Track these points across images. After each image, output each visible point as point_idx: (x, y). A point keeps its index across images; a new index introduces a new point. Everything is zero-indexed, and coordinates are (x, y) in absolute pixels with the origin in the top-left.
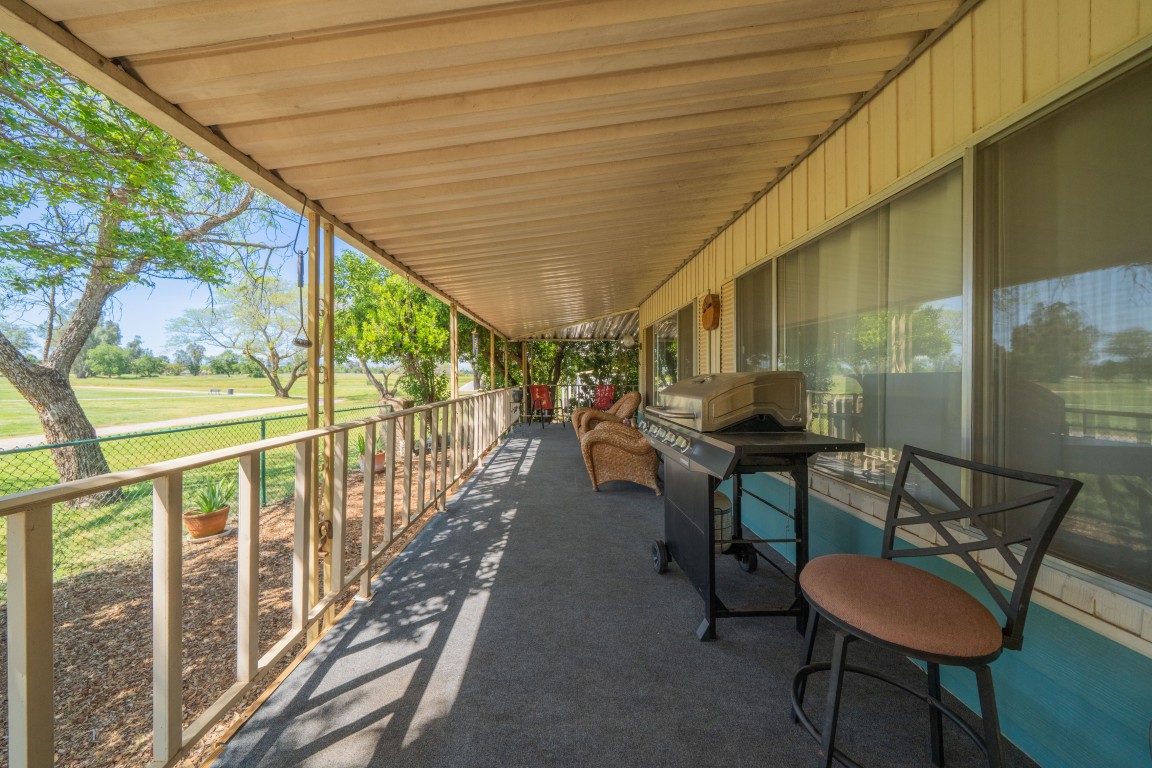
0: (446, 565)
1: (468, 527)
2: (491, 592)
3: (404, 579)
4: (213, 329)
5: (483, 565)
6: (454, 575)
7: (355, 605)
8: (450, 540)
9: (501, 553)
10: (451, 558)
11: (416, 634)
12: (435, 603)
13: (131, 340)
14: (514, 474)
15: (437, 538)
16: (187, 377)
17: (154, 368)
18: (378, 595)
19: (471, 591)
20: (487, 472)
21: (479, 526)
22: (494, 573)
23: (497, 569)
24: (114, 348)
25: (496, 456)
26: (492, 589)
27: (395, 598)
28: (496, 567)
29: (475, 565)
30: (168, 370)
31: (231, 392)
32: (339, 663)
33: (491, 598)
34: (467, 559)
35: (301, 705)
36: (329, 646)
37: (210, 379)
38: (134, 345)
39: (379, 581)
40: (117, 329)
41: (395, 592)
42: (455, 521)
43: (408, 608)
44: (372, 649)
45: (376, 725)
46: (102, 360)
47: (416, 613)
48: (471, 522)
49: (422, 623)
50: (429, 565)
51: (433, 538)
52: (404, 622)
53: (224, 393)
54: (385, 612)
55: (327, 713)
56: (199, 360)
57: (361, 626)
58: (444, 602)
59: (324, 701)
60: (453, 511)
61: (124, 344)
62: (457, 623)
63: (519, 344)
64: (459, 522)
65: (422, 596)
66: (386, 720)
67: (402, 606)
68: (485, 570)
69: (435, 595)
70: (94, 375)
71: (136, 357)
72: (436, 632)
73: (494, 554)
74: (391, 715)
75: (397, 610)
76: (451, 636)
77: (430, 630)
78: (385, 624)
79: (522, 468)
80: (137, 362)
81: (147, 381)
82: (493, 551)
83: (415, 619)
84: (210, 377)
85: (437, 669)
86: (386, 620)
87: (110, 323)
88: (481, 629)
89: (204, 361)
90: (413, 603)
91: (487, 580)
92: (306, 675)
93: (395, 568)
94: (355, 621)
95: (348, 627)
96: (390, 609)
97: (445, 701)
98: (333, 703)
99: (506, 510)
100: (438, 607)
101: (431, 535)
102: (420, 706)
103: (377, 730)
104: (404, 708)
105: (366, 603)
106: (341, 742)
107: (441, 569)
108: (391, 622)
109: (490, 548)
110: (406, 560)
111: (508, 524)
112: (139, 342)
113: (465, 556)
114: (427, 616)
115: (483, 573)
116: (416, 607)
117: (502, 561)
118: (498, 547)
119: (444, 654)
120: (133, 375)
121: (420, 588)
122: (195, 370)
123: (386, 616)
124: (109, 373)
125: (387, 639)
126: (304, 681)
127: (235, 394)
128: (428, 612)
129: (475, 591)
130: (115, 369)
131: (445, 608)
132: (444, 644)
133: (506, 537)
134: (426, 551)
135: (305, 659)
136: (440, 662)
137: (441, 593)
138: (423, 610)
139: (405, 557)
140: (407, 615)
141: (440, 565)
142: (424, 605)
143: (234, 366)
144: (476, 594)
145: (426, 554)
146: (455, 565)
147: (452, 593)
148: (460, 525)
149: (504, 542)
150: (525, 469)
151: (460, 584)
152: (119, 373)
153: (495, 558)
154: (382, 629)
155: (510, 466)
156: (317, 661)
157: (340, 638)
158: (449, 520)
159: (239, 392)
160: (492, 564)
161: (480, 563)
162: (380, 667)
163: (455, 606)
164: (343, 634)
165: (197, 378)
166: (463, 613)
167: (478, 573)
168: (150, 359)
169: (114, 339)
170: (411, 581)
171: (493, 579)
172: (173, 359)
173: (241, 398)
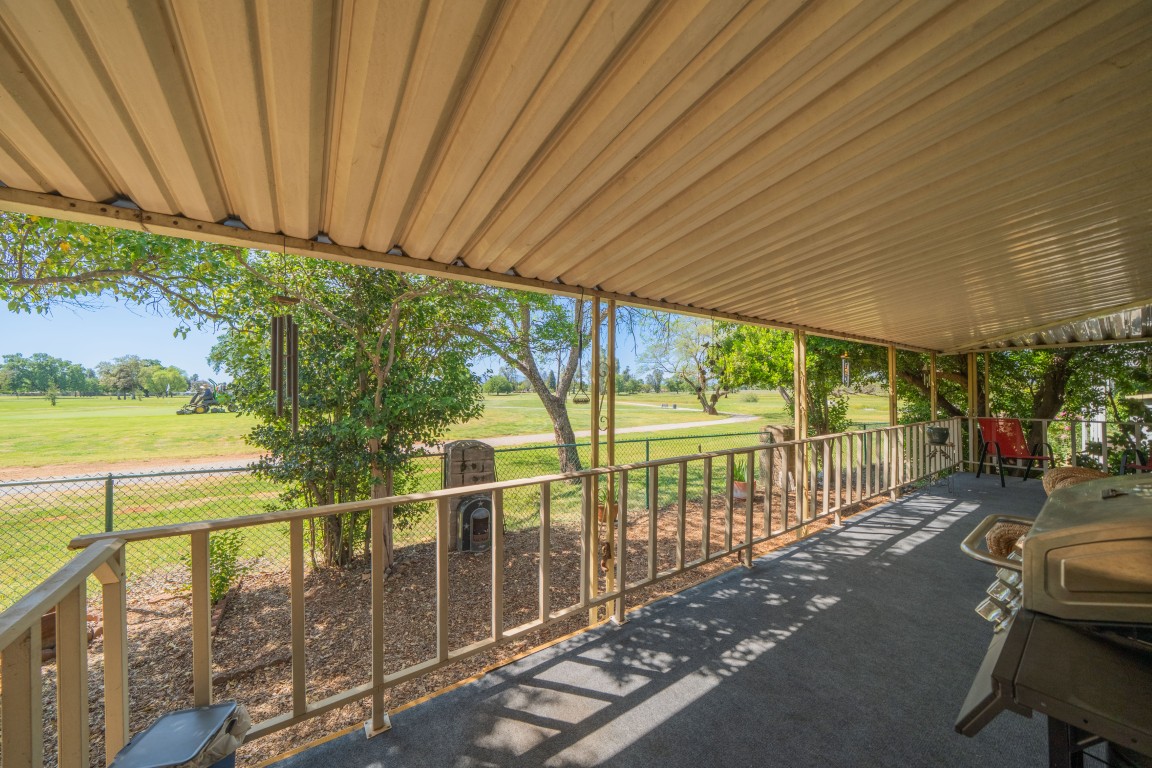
0: (703, 627)
1: (761, 595)
2: (721, 683)
3: (658, 621)
4: (663, 359)
5: (740, 648)
6: (702, 641)
7: (609, 624)
8: (729, 602)
9: (770, 645)
10: (713, 622)
11: (626, 679)
12: (663, 659)
13: (625, 369)
14: (879, 550)
15: (719, 595)
16: (653, 395)
17: (636, 388)
18: (630, 624)
19: (702, 669)
20: (842, 534)
21: (774, 599)
22: (743, 663)
23: (750, 662)
25: (873, 516)
26: (725, 681)
27: (638, 635)
28: (751, 658)
29: (730, 643)
30: (643, 389)
31: (675, 407)
32: (566, 664)
33: (715, 690)
34: (727, 632)
35: (527, 678)
36: (570, 646)
37: (667, 396)
38: (626, 372)
39: (639, 613)
40: (619, 363)
41: (642, 629)
42: (751, 583)
43: (639, 650)
44: (589, 668)
45: (546, 730)
47: (641, 659)
48: (767, 592)
49: (638, 672)
50: (689, 619)
51: (714, 592)
52: (626, 661)
53: (671, 408)
54: (621, 643)
55: (533, 697)
56: (659, 382)
57: (597, 645)
58: (670, 665)
59: (539, 686)
60: (758, 571)
61: (620, 372)
62: (664, 692)
63: (962, 359)
64: (756, 585)
65: (657, 645)
66: (554, 732)
67: (636, 645)
68: (737, 655)
69: (668, 651)
71: (627, 381)
72: (641, 688)
73: (761, 642)
74: (557, 732)
75: (630, 647)
76: (648, 702)
77: (638, 682)
78: (613, 653)
79: (901, 543)
80: (627, 384)
81: (632, 397)
82: (765, 638)
83: (636, 664)
84: (666, 394)
85: (613, 722)
86: (616, 651)
88: (678, 714)
89: (662, 382)
90: (645, 647)
91: (728, 667)
92: (544, 659)
93: (659, 606)
94: (598, 637)
95: (591, 639)
96: (626, 642)
97: (595, 756)
98: (541, 692)
99: (825, 594)
100: (663, 665)
101: (714, 587)
102: (578, 743)
103: (543, 735)
104: (571, 734)
105: (616, 626)
106: (522, 724)
107: (695, 628)
108: (619, 655)
109: (763, 633)
110: (673, 603)
111: (811, 613)
112: (628, 370)
113: (728, 626)
114: (646, 668)
115: (732, 657)
116: (645, 654)
117: (764, 656)
118: (773, 635)
119: (630, 713)
120: (624, 393)
121: (663, 638)
122: (658, 389)
123: (619, 647)
125: (603, 667)
126: (541, 662)
127: (678, 409)
128: (650, 665)
129: (706, 671)
131: (666, 670)
132: (637, 704)
133: (793, 629)
134: (696, 602)
135: (553, 646)
136: (621, 717)
137: (675, 653)
138: (647, 661)
139: (675, 599)
140: (634, 656)
141: (698, 625)
142: (652, 656)
143: (681, 386)
144: (704, 675)
145: (695, 606)
146: (711, 632)
147: (685, 659)
148: (755, 589)
149: (787, 634)
150: (904, 546)
151: (698, 653)
153: (758, 647)
154: (608, 656)
155: (882, 535)
156: (557, 652)
157: (580, 645)
158: (746, 579)
159: (681, 407)
160: (750, 652)
161: (738, 643)
162: (583, 687)
163: (677, 673)
164: (584, 642)
165: (658, 395)
166: (676, 687)
167: (727, 653)
168: (634, 382)
170: (662, 626)
171: (735, 670)
172: (645, 380)
173: (680, 412)
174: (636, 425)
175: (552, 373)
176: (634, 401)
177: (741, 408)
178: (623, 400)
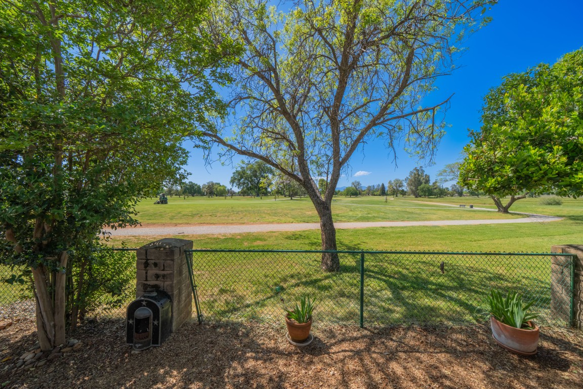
13: (434, 181)
16: (456, 198)
17: (442, 193)
24: (427, 185)
30: (449, 194)
31: (472, 207)
38: (434, 184)
40: (429, 177)
46: (422, 190)
53: (468, 207)
61: (431, 184)
70: (420, 196)
81: (438, 199)
84: (467, 198)
87: (426, 175)
112: (437, 182)
120: (433, 197)
122: (460, 194)
124: (425, 196)
127: (475, 208)
130: (427, 194)
152: (428, 196)
159: (478, 207)
165: (461, 198)
168: (440, 189)
169: (427, 181)
172: (450, 189)
173: (474, 211)
174: (430, 220)
175: (383, 185)
176: (439, 202)
177: (540, 210)
178: (430, 201)
